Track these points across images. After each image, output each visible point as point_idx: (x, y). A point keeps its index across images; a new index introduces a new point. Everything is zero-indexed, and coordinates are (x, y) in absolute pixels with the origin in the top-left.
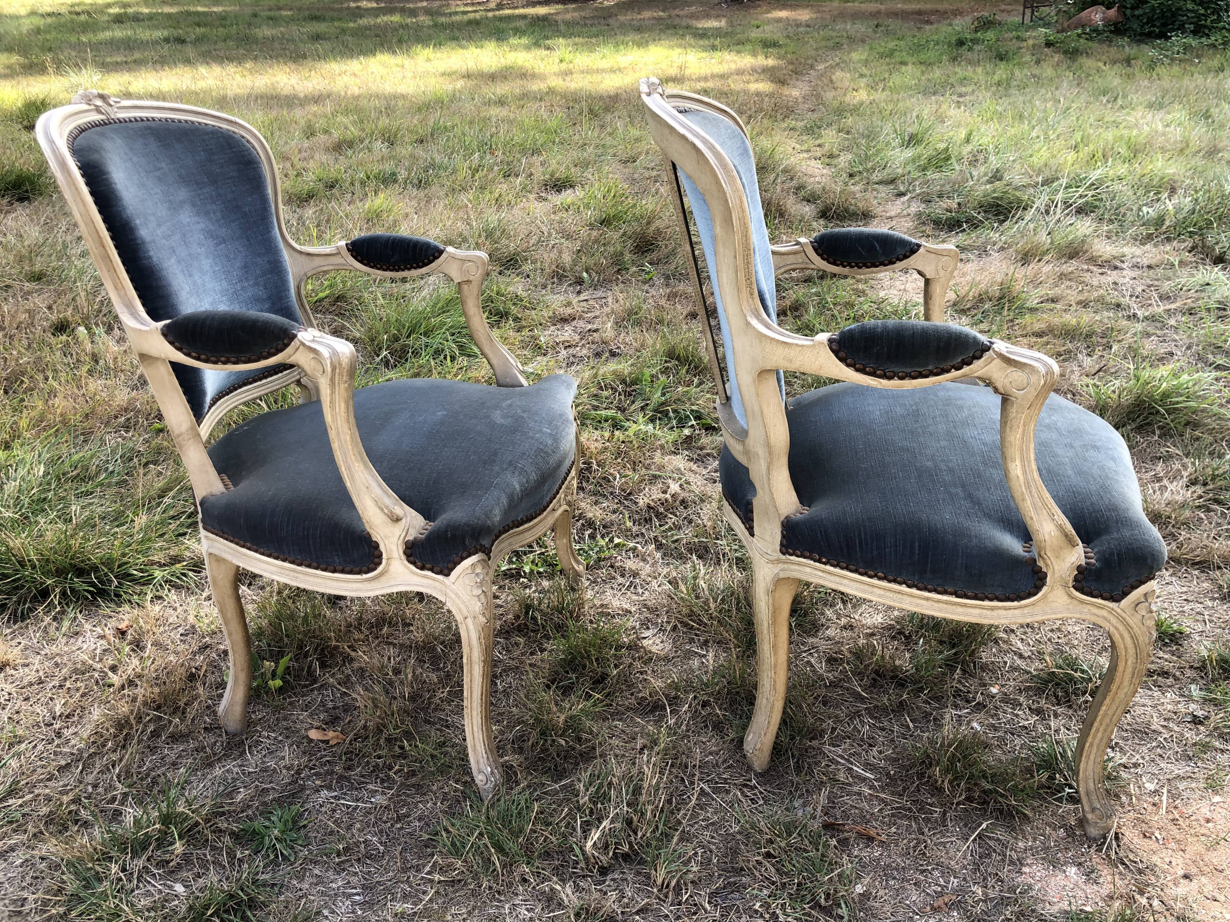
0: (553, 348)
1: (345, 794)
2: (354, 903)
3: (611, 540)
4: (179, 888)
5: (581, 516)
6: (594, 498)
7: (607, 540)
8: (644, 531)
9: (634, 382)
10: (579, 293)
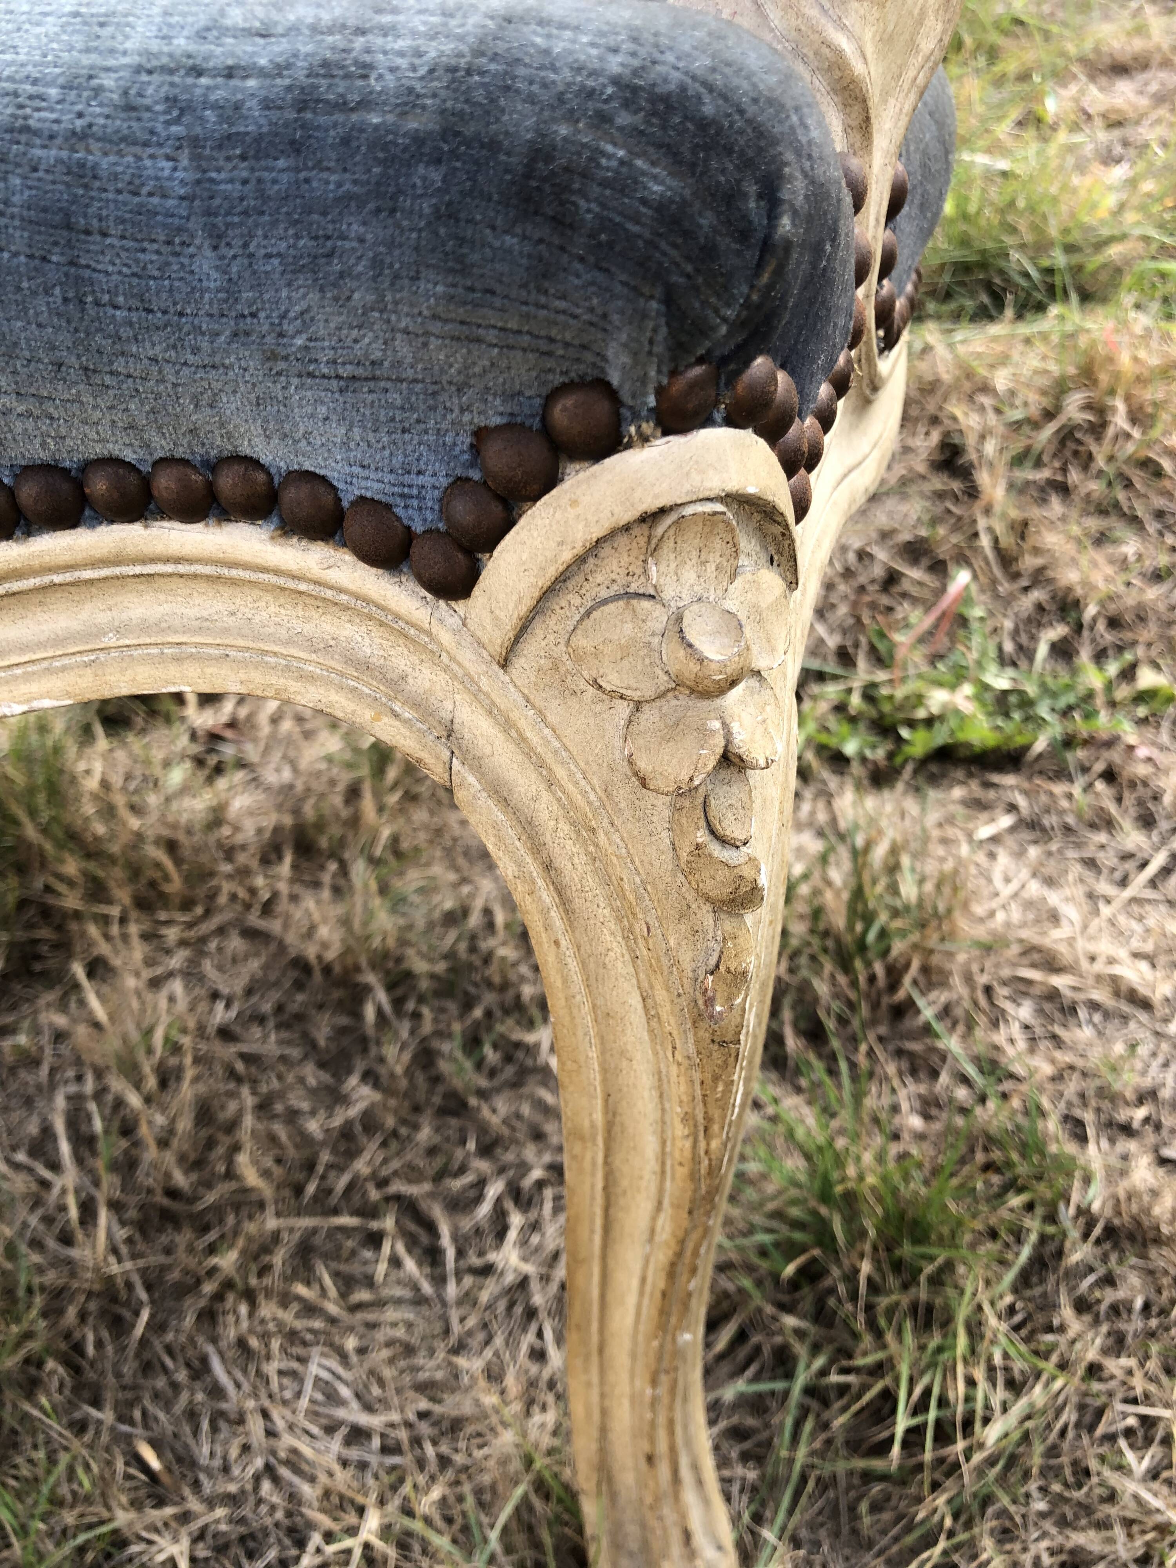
3: (1128, 674)
5: (1039, 578)
6: (1094, 524)
7: (1113, 668)
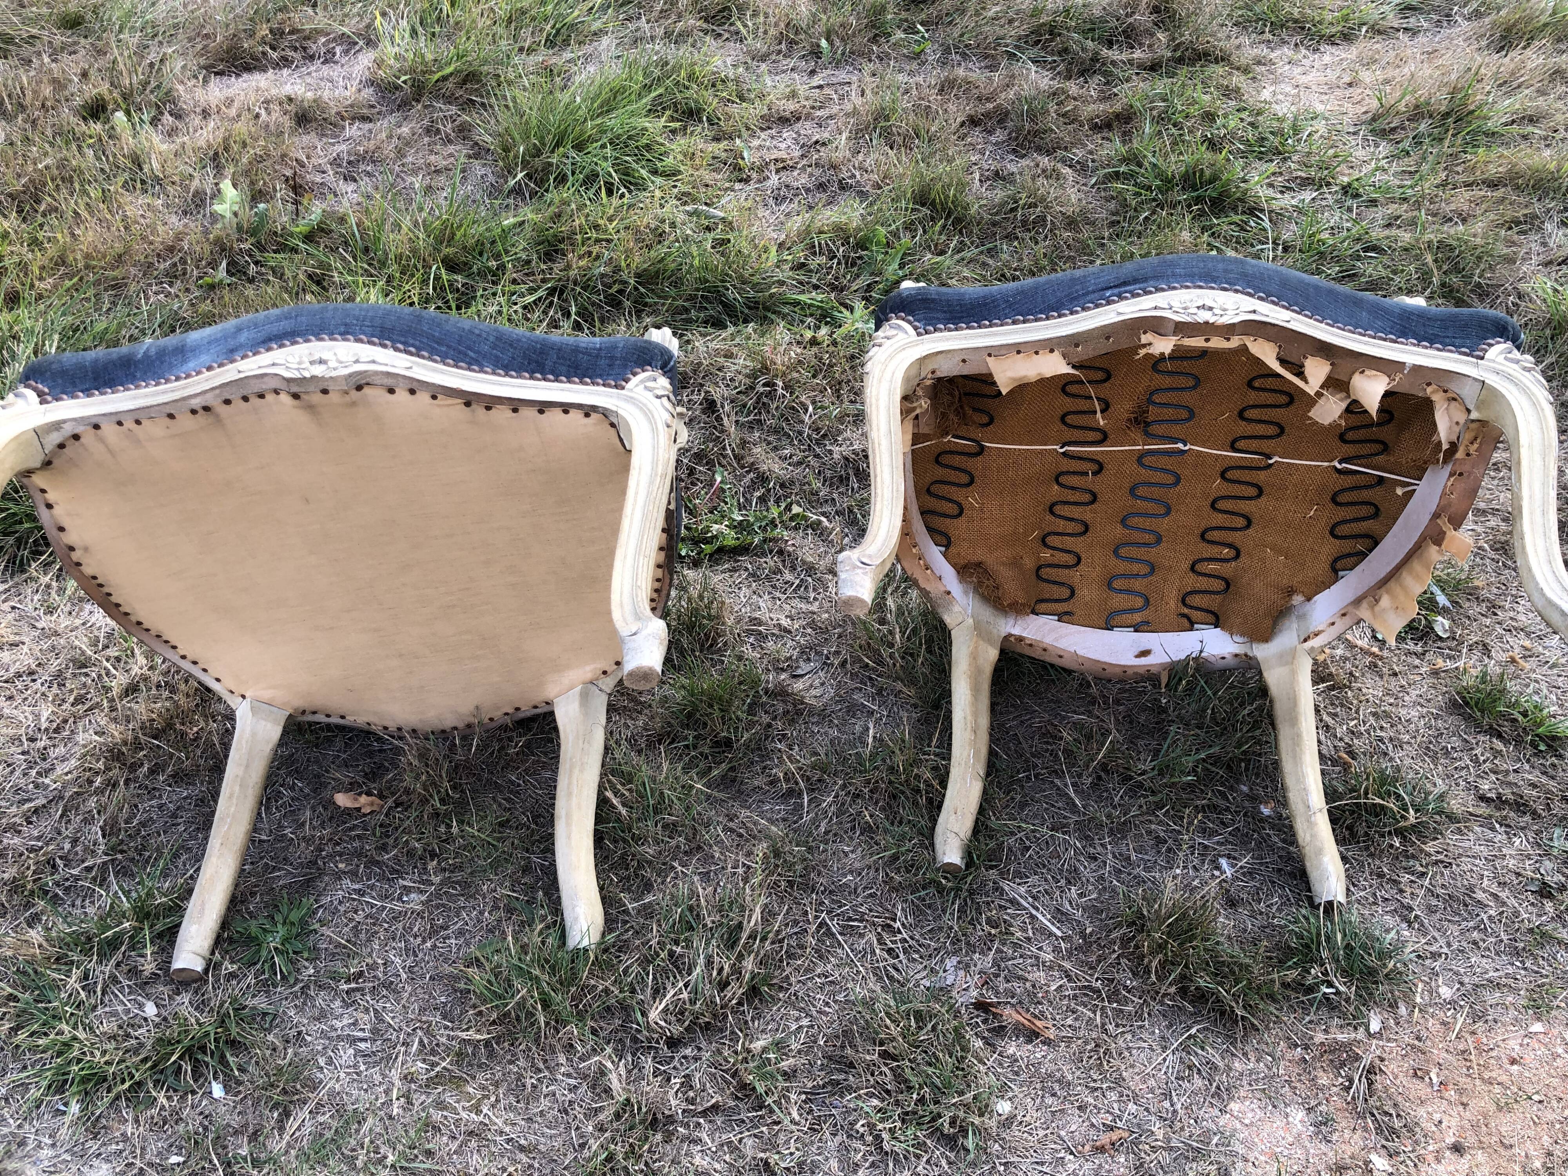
0: (760, 170)
1: (372, 887)
2: (358, 1053)
3: (788, 508)
4: (150, 1010)
5: (752, 467)
7: (782, 506)
8: (835, 496)
9: (862, 245)
10: (813, 73)
